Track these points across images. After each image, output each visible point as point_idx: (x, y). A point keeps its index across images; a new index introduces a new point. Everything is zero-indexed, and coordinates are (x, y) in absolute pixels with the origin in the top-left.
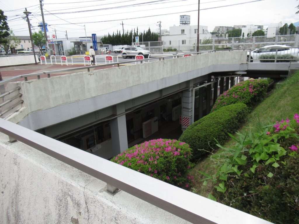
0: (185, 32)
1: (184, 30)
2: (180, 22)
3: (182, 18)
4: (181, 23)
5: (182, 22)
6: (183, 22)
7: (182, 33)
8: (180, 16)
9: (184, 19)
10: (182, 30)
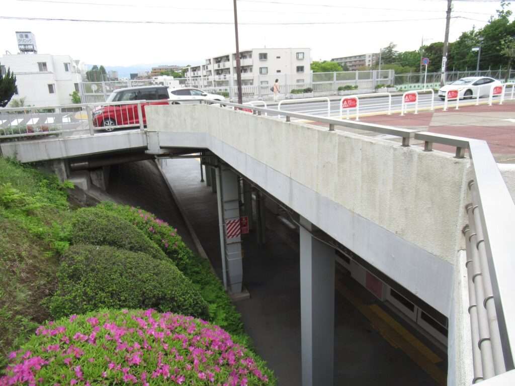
1: (45, 64)
2: (19, 45)
3: (22, 36)
4: (23, 47)
5: (25, 45)
6: (27, 47)
7: (41, 69)
8: (17, 32)
9: (28, 39)
10: (39, 64)
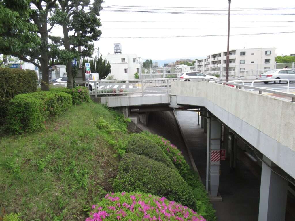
0: (126, 61)
1: (124, 59)
2: (114, 50)
3: (116, 46)
4: (116, 51)
5: (117, 50)
6: (117, 51)
7: (122, 61)
8: (114, 44)
9: (118, 47)
10: (122, 59)
